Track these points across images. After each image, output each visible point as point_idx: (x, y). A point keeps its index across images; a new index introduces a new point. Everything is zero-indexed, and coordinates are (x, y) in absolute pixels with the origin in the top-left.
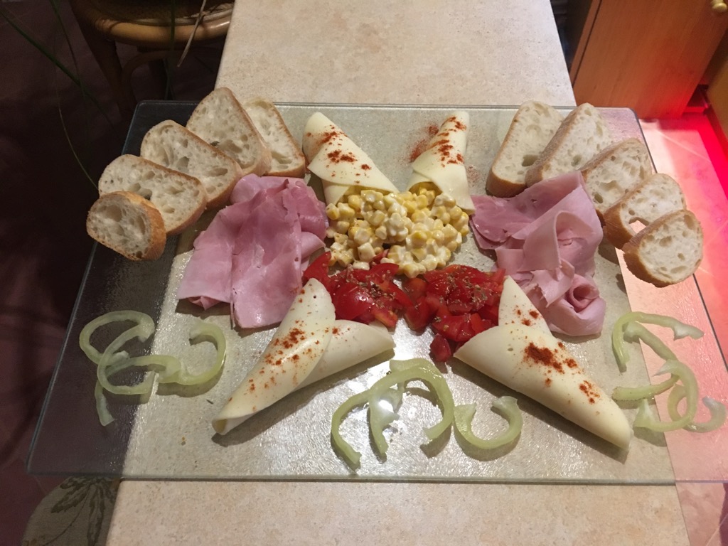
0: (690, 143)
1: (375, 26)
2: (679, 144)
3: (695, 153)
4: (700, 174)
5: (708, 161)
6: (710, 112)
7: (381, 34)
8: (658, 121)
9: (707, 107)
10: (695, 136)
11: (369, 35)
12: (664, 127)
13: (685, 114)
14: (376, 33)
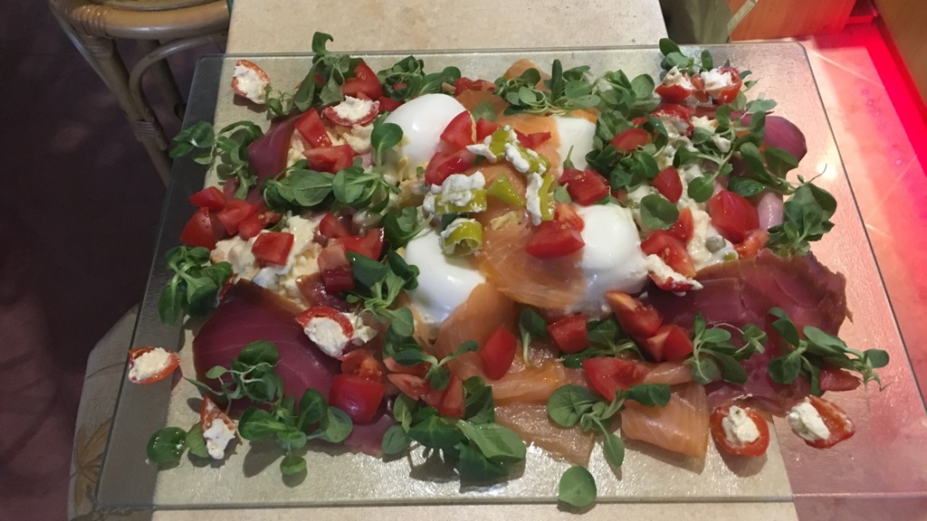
0: (855, 65)
1: (421, 10)
2: (843, 67)
4: (873, 106)
5: (880, 86)
6: (878, 21)
7: (429, 21)
8: (812, 37)
9: (875, 15)
10: (862, 53)
11: (414, 23)
12: (822, 45)
13: (847, 26)
14: (422, 19)
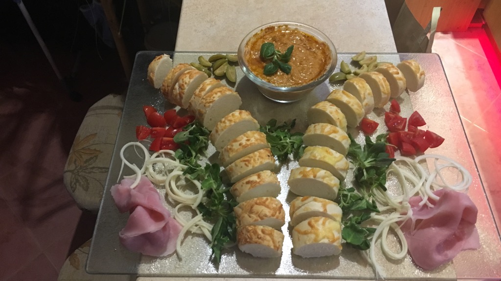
0: (473, 47)
2: (466, 48)
3: (476, 53)
4: (480, 68)
5: (485, 58)
8: (452, 33)
9: (484, 23)
10: (477, 42)
12: (456, 36)
13: (470, 28)
